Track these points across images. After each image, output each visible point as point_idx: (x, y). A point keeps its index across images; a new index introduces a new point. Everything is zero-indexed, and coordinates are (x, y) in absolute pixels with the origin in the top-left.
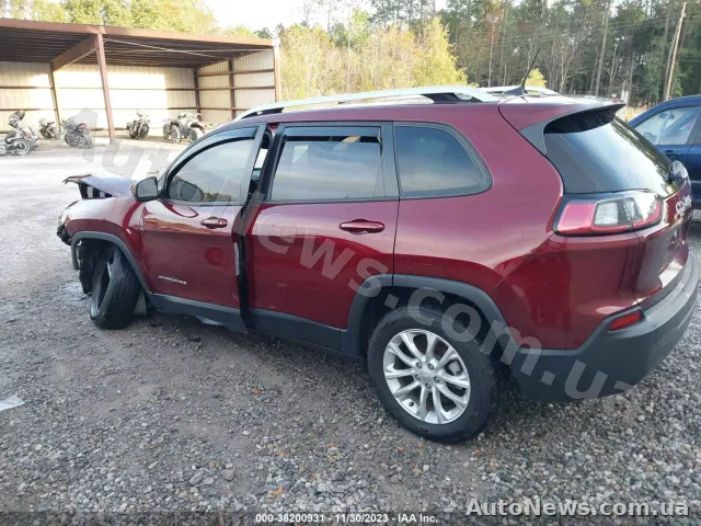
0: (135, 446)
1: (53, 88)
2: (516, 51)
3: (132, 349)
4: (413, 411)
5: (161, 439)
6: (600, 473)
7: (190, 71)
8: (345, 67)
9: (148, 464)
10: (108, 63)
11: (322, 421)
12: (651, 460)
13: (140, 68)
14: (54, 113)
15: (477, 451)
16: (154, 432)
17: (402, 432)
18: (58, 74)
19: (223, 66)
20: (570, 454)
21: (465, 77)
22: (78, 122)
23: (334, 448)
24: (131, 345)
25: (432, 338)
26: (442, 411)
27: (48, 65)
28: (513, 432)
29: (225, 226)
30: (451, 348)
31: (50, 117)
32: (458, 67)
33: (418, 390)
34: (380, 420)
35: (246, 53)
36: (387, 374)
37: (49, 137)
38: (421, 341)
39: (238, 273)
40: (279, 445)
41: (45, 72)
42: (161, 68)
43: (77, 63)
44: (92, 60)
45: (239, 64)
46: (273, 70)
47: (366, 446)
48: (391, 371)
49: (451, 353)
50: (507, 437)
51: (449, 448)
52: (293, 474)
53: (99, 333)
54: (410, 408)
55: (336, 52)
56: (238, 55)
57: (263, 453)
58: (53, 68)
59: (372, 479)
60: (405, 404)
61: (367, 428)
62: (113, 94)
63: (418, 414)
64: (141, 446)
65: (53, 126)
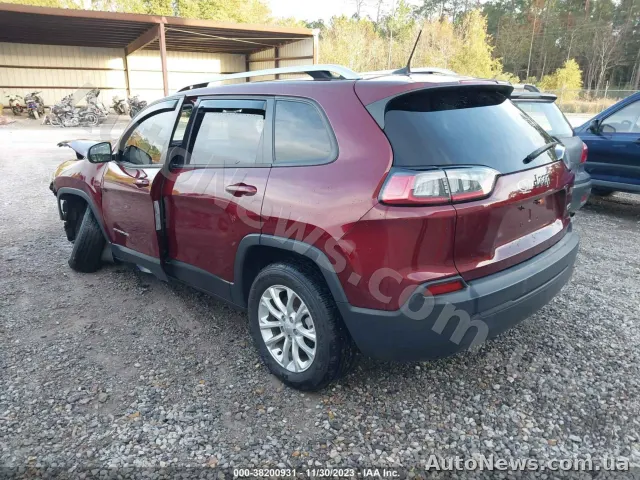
0: (44, 366)
1: (126, 70)
2: (557, 42)
3: (91, 289)
4: (279, 359)
5: (68, 363)
6: (424, 431)
7: (243, 57)
8: (387, 55)
9: (45, 382)
10: (167, 49)
11: (207, 362)
12: (480, 425)
13: (199, 54)
14: (126, 92)
15: (326, 401)
16: (65, 357)
17: (271, 378)
18: (130, 58)
19: (270, 53)
20: (407, 411)
21: (500, 66)
22: (140, 100)
23: (202, 385)
24: (92, 286)
25: (290, 293)
26: (299, 360)
27: (123, 50)
28: (368, 387)
29: (147, 185)
30: (303, 304)
31: (122, 96)
32: (494, 55)
33: (283, 340)
34: (257, 366)
35: (291, 41)
36: (261, 325)
37: (121, 113)
38: (283, 296)
39: (159, 227)
40: (160, 378)
41: (120, 56)
42: (219, 55)
43: (145, 48)
44: (155, 47)
45: (285, 51)
46: (311, 57)
47: (231, 386)
48: (264, 321)
49: (304, 309)
50: (360, 392)
51: (303, 395)
52: (156, 402)
53: (72, 274)
54: (278, 357)
55: (379, 42)
56: (283, 43)
57: (142, 383)
58: (127, 54)
59: (218, 414)
60: (274, 352)
61: (242, 371)
62: (170, 76)
63: (282, 362)
64: (48, 368)
65: (122, 103)
